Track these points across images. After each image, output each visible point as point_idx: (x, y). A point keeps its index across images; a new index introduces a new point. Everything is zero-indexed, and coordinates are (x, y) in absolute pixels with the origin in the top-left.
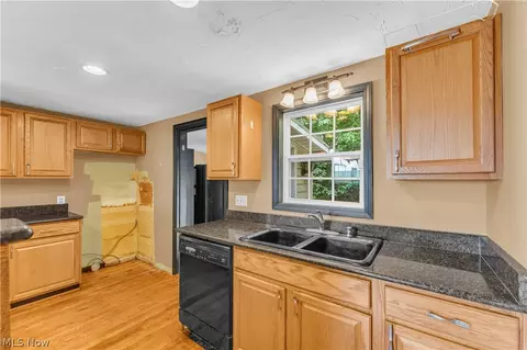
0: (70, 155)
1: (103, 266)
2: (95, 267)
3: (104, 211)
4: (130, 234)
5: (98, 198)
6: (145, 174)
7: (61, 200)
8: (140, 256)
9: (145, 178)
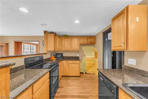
0: (79, 45)
1: (86, 73)
2: (84, 73)
3: (86, 59)
4: (92, 66)
5: (85, 56)
6: (96, 49)
7: (78, 56)
8: (95, 73)
9: (96, 51)
